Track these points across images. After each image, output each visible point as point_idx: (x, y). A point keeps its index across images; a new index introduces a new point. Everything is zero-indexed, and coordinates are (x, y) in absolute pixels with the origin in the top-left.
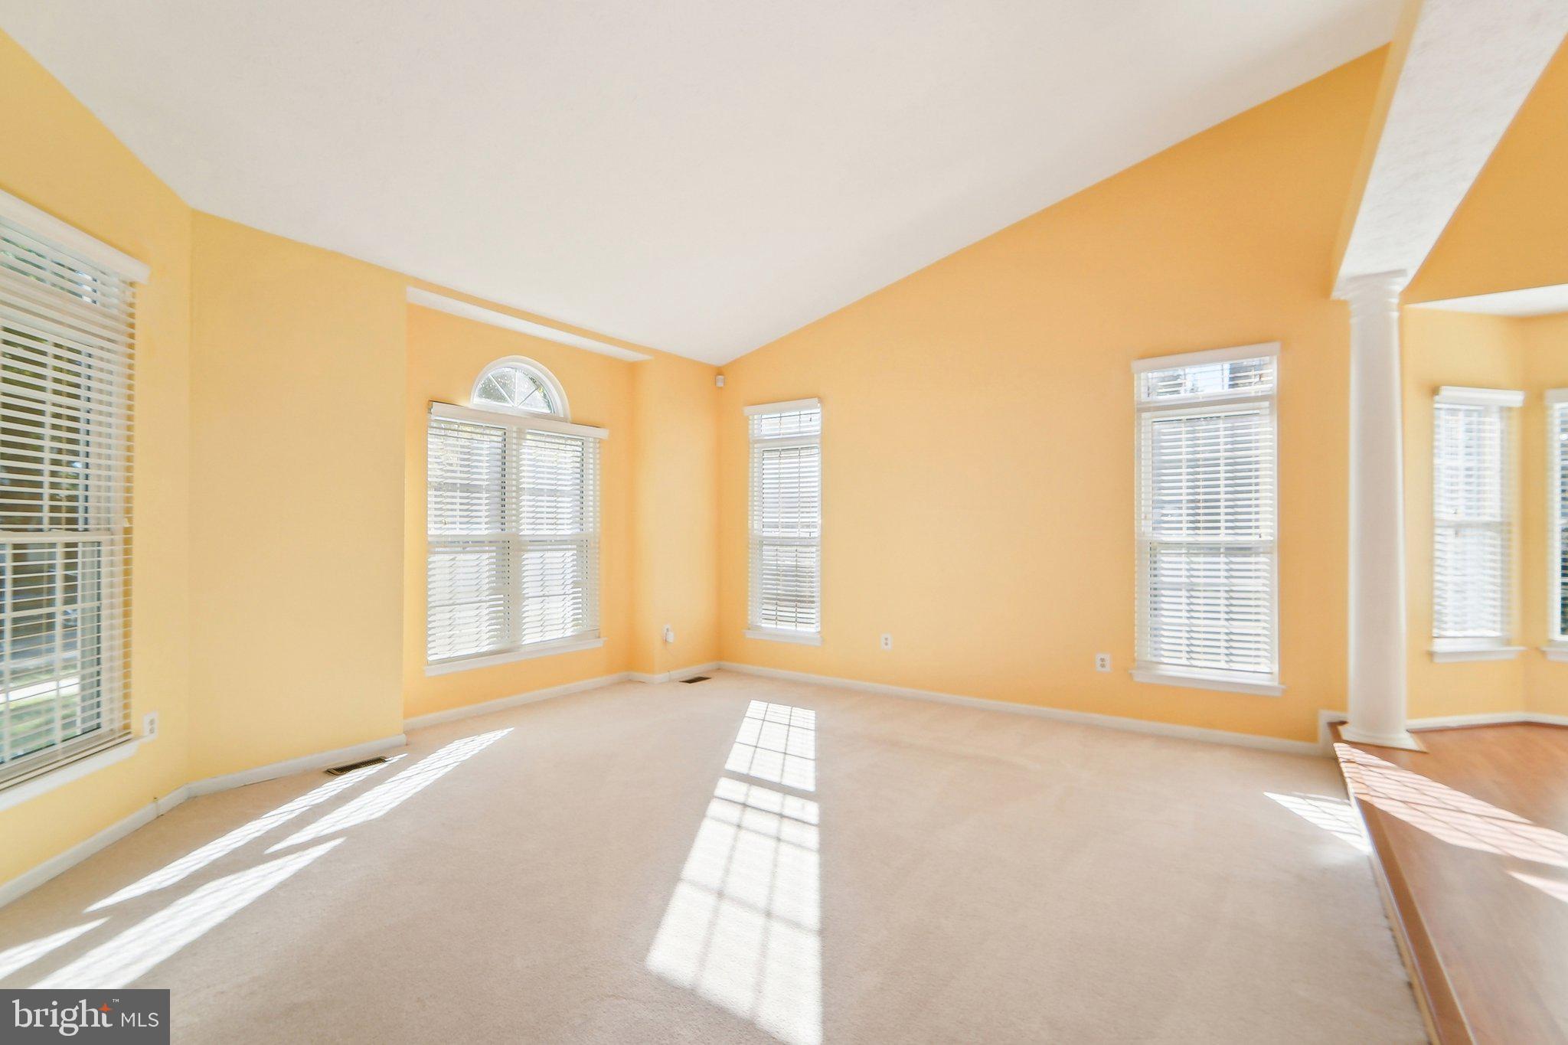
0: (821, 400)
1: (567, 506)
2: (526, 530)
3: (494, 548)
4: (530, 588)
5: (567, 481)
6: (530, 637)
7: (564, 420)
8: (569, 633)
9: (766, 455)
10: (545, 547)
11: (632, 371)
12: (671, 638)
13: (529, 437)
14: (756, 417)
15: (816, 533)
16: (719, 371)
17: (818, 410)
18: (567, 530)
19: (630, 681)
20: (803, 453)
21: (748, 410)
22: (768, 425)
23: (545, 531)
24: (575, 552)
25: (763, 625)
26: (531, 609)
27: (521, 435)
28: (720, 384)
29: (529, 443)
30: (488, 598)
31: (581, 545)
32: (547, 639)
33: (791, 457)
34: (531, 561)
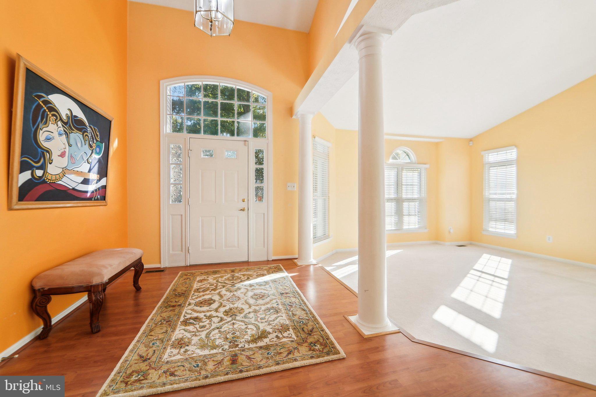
0: (516, 146)
1: (416, 188)
2: (404, 196)
3: (395, 201)
4: (405, 212)
5: (416, 181)
6: (405, 227)
7: (415, 163)
8: (417, 227)
9: (491, 168)
10: (409, 201)
11: (437, 144)
12: (452, 231)
13: (404, 169)
14: (486, 155)
15: (514, 196)
16: (471, 140)
17: (515, 150)
18: (416, 196)
19: (437, 244)
20: (508, 166)
21: (483, 153)
22: (492, 157)
23: (409, 196)
24: (418, 202)
25: (489, 230)
26: (406, 219)
27: (402, 169)
28: (470, 145)
29: (404, 171)
30: (394, 215)
31: (420, 200)
32: (410, 228)
33: (503, 169)
34: (405, 204)
